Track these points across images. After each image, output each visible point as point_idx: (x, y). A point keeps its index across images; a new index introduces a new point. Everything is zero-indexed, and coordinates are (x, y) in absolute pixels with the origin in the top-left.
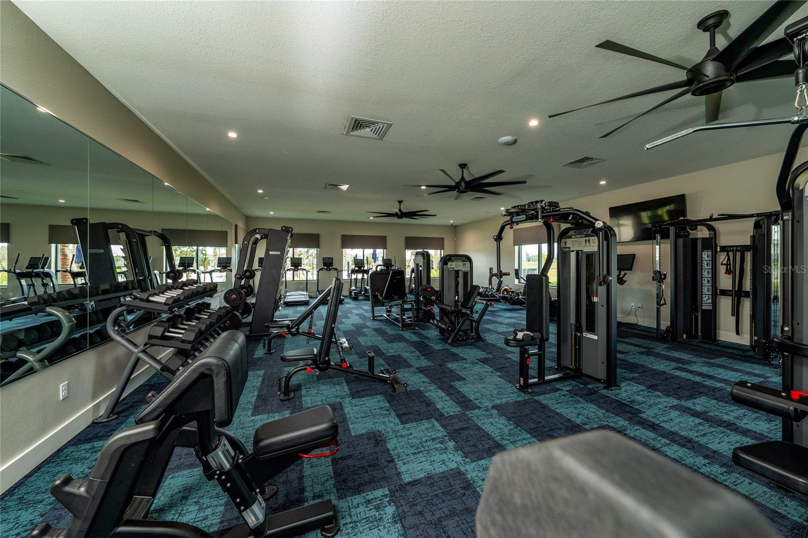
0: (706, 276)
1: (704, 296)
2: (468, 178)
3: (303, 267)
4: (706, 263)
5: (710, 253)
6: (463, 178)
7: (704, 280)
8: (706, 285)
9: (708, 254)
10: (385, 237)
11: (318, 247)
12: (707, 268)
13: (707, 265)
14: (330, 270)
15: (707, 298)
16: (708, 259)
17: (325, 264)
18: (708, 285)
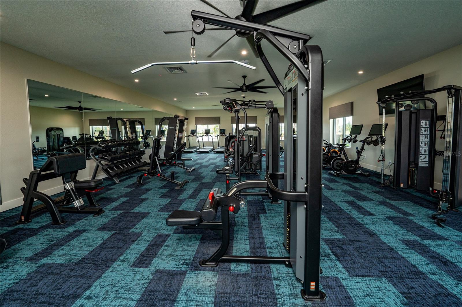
0: (424, 140)
1: (420, 156)
2: (247, 84)
3: (210, 134)
4: (424, 130)
5: (428, 122)
6: (244, 84)
7: (422, 143)
8: (423, 147)
9: (426, 123)
10: (256, 117)
11: (219, 124)
12: (425, 133)
13: (425, 131)
14: (223, 135)
15: (424, 157)
16: (426, 126)
17: (221, 133)
18: (425, 147)
